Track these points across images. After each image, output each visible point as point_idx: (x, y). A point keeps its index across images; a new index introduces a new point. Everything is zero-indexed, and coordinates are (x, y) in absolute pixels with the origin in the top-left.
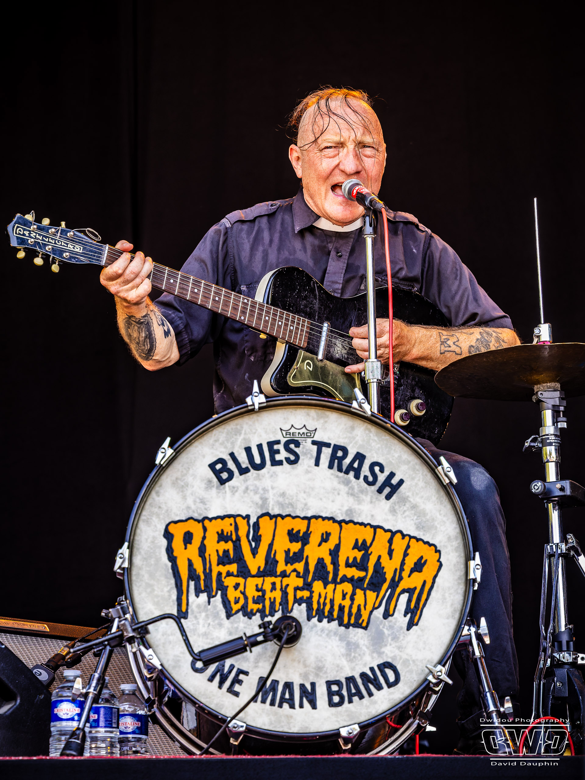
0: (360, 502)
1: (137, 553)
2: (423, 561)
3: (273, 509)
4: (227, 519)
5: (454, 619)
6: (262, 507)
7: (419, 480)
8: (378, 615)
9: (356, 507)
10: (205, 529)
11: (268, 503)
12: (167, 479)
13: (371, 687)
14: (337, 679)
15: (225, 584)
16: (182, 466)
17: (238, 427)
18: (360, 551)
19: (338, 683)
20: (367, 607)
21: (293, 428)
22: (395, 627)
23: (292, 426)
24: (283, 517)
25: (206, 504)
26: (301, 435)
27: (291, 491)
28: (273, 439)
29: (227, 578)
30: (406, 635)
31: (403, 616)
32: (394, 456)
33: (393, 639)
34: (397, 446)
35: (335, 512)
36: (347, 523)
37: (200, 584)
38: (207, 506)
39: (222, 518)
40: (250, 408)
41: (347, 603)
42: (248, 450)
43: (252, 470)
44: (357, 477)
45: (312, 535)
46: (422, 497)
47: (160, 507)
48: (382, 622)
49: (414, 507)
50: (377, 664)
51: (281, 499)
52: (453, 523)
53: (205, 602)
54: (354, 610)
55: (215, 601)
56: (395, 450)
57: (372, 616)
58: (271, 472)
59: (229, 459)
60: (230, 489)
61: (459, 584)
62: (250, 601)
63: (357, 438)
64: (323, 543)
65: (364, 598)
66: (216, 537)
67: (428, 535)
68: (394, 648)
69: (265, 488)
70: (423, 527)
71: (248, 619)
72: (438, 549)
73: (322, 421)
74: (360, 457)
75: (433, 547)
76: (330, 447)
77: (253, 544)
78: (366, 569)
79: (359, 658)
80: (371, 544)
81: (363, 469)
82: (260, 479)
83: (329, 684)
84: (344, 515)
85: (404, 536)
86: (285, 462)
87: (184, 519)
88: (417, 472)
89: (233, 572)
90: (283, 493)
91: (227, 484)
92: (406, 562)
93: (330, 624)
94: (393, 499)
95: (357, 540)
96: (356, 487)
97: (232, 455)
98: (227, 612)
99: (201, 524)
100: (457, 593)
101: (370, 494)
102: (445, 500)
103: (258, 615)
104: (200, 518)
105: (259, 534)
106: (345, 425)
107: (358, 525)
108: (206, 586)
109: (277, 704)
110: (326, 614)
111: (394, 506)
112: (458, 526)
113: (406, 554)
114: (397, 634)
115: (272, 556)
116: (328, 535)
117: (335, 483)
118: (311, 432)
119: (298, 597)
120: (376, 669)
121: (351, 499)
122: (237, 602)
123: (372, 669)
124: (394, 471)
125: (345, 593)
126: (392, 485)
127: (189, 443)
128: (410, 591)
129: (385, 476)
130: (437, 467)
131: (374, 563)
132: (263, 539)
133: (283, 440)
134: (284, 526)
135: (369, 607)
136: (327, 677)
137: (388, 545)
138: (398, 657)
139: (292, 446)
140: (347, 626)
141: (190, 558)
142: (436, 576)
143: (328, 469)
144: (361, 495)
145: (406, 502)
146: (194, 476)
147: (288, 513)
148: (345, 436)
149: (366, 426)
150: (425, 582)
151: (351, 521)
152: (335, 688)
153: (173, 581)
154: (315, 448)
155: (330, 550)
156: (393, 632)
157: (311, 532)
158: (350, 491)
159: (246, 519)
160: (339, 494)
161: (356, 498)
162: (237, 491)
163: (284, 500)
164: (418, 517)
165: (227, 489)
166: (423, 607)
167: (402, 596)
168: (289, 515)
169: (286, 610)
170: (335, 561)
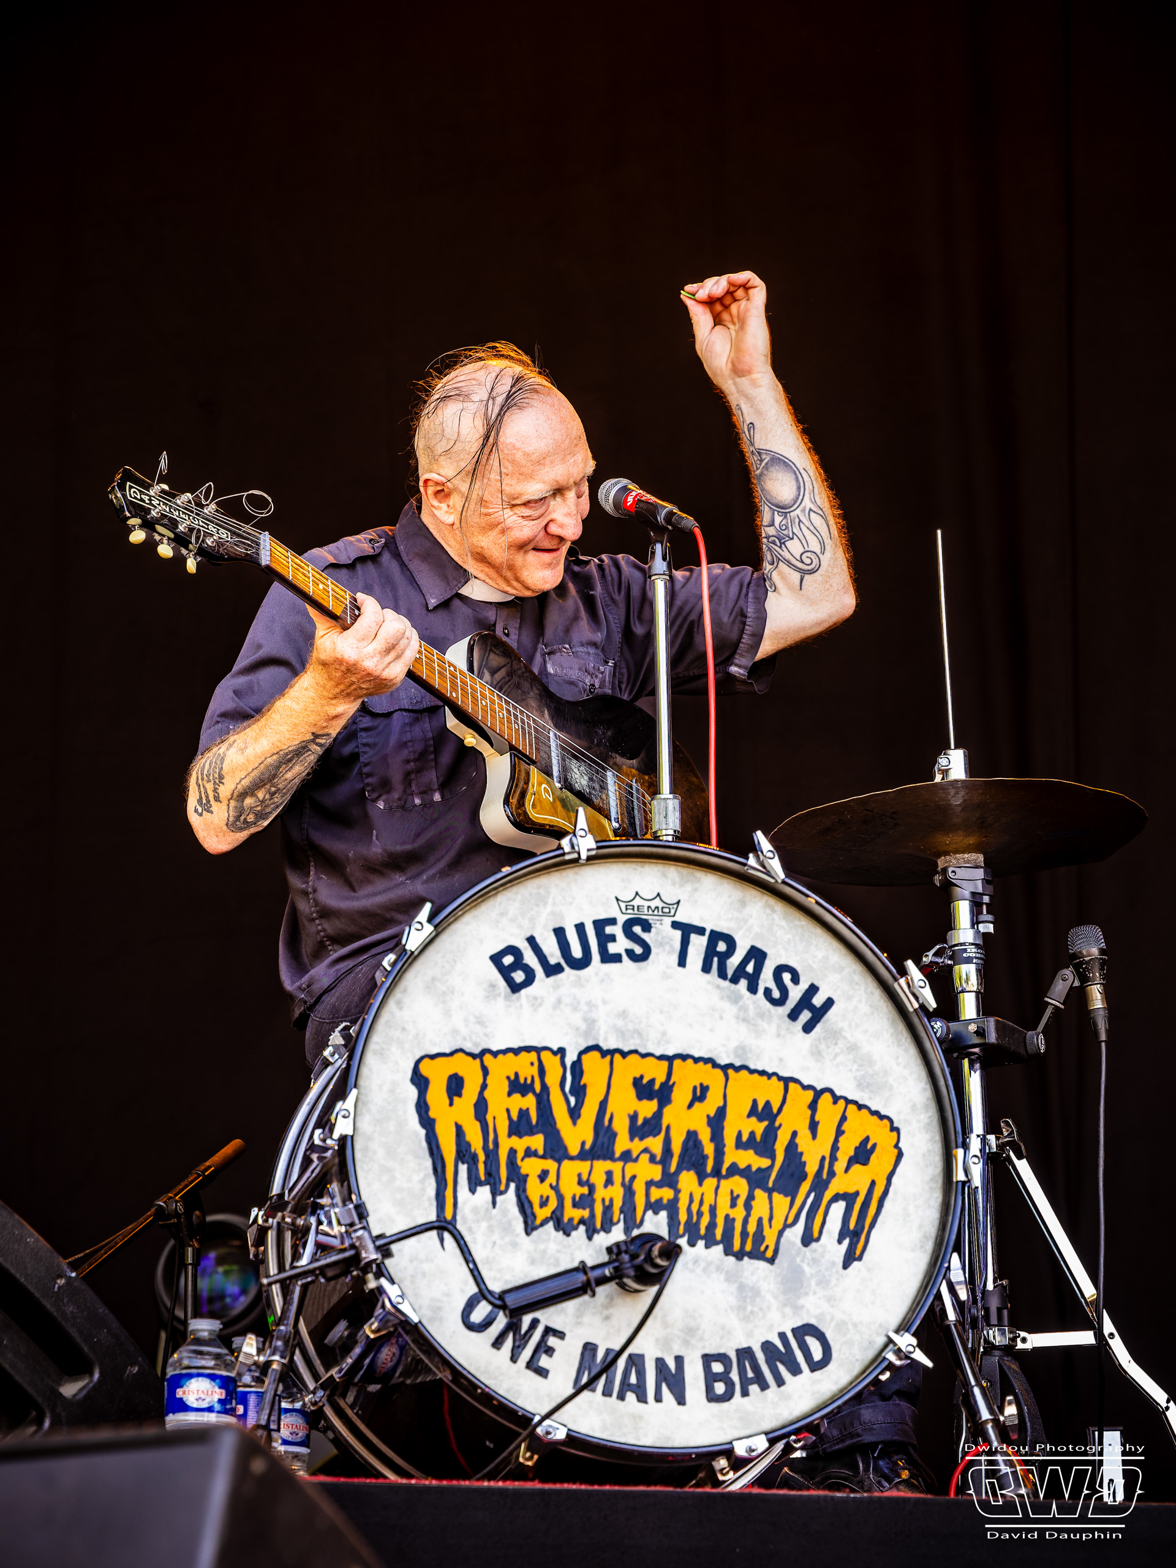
0: (758, 1033)
1: (364, 1111)
2: (869, 1146)
3: (606, 1040)
4: (524, 1054)
5: (925, 1252)
6: (587, 1034)
7: (860, 1001)
8: (793, 1239)
9: (752, 1042)
10: (485, 1071)
11: (596, 1028)
12: (415, 979)
13: (782, 1368)
14: (722, 1351)
15: (523, 1171)
16: (443, 957)
17: (542, 891)
18: (760, 1120)
19: (722, 1358)
20: (773, 1222)
21: (637, 897)
22: (823, 1261)
23: (637, 894)
24: (624, 1054)
25: (486, 1027)
26: (653, 911)
27: (638, 1009)
28: (603, 915)
29: (527, 1160)
30: (842, 1276)
31: (836, 1243)
32: (815, 956)
33: (818, 1284)
34: (820, 939)
35: (715, 1049)
36: (738, 1069)
37: (477, 1169)
38: (488, 1029)
39: (516, 1051)
40: (567, 857)
41: (739, 1213)
42: (560, 933)
43: (567, 969)
44: (753, 989)
45: (675, 1089)
46: (866, 1031)
47: (404, 1029)
48: (799, 1252)
49: (853, 1048)
50: (791, 1328)
51: (620, 1023)
52: (921, 1081)
53: (487, 1202)
54: (752, 1228)
55: (504, 1202)
56: (816, 946)
57: (783, 1240)
58: (601, 974)
59: (526, 948)
60: (528, 1001)
61: (932, 1189)
62: (568, 1203)
63: (752, 921)
64: (697, 1104)
65: (768, 1206)
66: (505, 1087)
67: (878, 1099)
68: (820, 1299)
69: (590, 1001)
70: (869, 1085)
71: (565, 1237)
72: (895, 1125)
73: (688, 888)
74: (757, 955)
75: (886, 1122)
76: (703, 934)
77: (572, 1100)
78: (772, 1157)
79: (761, 1314)
80: (780, 1110)
81: (762, 976)
82: (582, 986)
83: (707, 1359)
84: (732, 1056)
85: (836, 1099)
86: (625, 957)
87: (447, 1051)
88: (857, 987)
89: (536, 1151)
90: (624, 1011)
91: (524, 992)
92: (840, 1145)
93: (709, 1250)
94: (816, 1033)
95: (755, 1102)
96: (751, 1007)
97: (531, 940)
98: (526, 1223)
99: (478, 1061)
100: (931, 1204)
101: (776, 1021)
102: (906, 1039)
103: (582, 1228)
104: (477, 1051)
105: (582, 1083)
106: (730, 897)
107: (756, 1075)
108: (488, 1174)
109: (615, 1394)
110: (703, 1232)
111: (818, 1044)
112: (929, 1087)
113: (839, 1132)
114: (826, 1274)
115: (606, 1123)
116: (705, 1089)
117: (715, 999)
118: (671, 907)
119: (653, 1200)
120: (790, 1336)
121: (743, 1028)
122: (544, 1203)
123: (782, 1336)
124: (816, 983)
125: (735, 1195)
126: (814, 1006)
127: (454, 916)
128: (849, 1198)
129: (800, 991)
130: (896, 980)
131: (786, 1143)
132: (589, 1091)
133: (622, 919)
134: (627, 1071)
135: (778, 1223)
136: (704, 1347)
137: (809, 1112)
138: (828, 1317)
139: (637, 929)
140: (739, 1256)
141: (460, 1123)
142: (892, 1174)
143: (701, 973)
144: (760, 1022)
145: (838, 1039)
146: (465, 976)
147: (632, 1048)
148: (730, 916)
149: (767, 902)
150: (873, 1183)
151: (744, 1067)
152: (717, 1368)
153: (429, 1163)
154: (678, 934)
155: (708, 1116)
156: (820, 1271)
157: (674, 1083)
158: (742, 1014)
159: (559, 1056)
160: (721, 1018)
161: (752, 1027)
162: (541, 1005)
163: (626, 1024)
164: (860, 1066)
165: (523, 1001)
166: (873, 1225)
167: (834, 1206)
168: (636, 1052)
169: (631, 1222)
170: (717, 1137)
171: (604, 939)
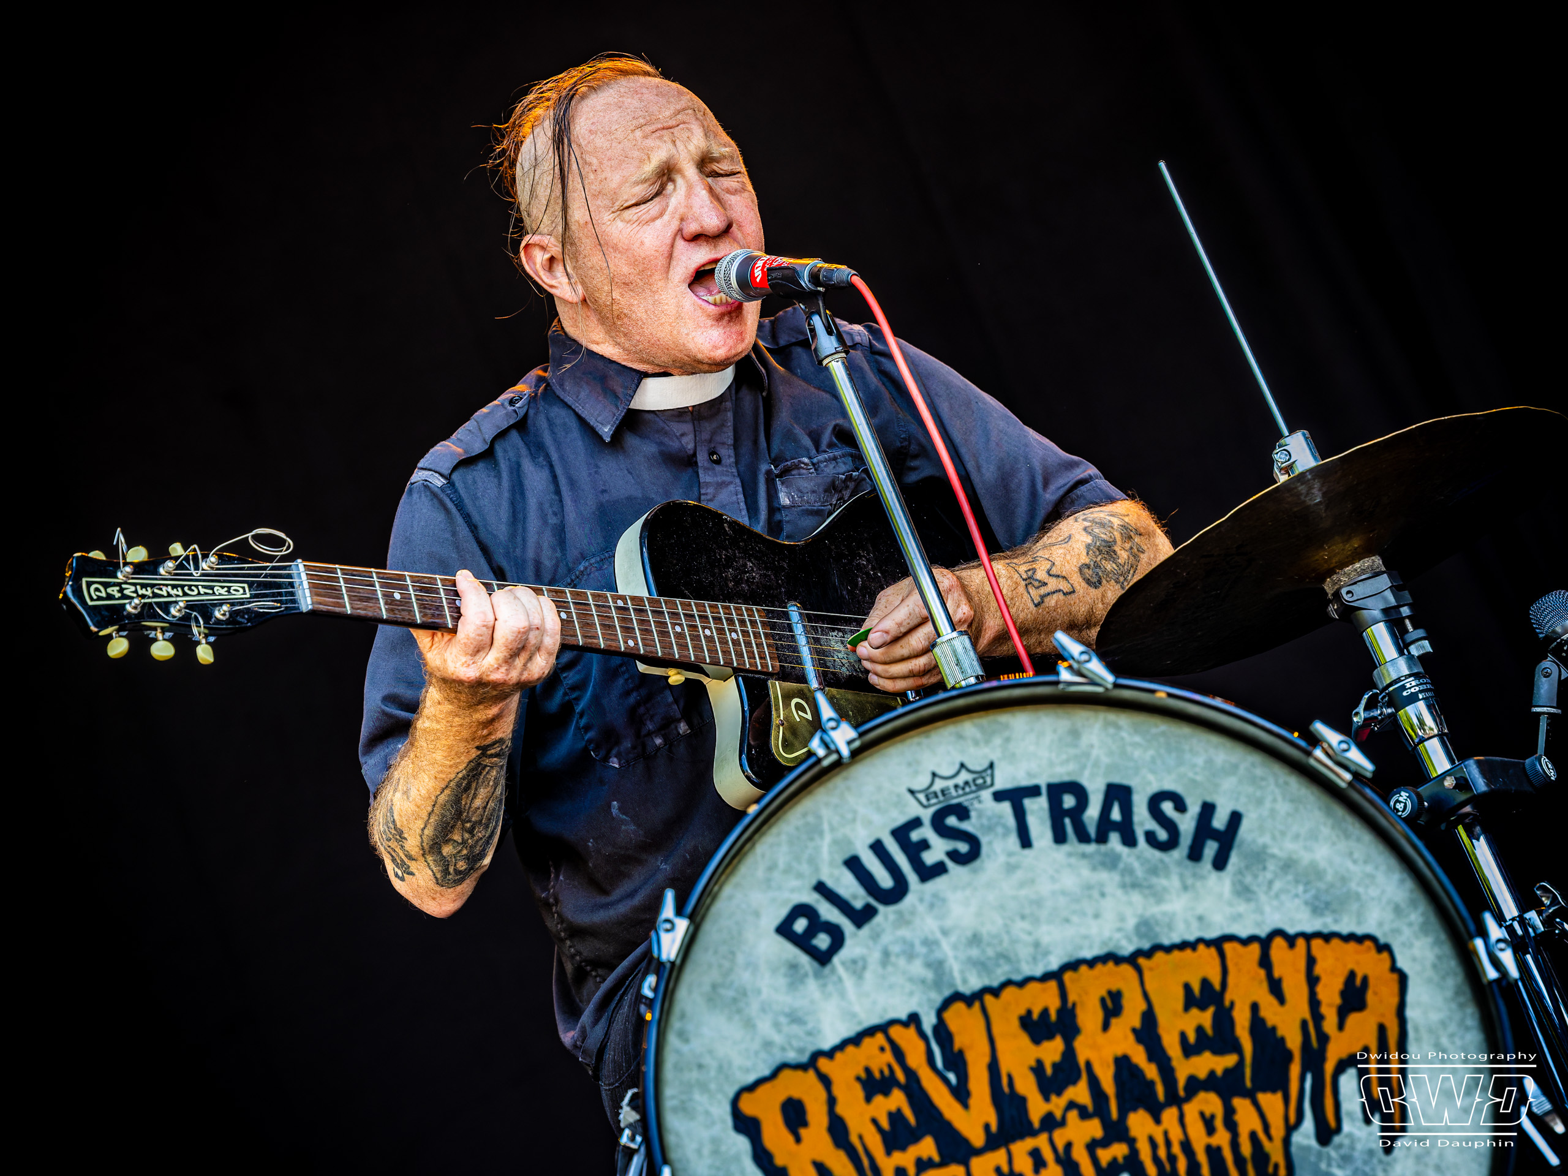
2: (1358, 982)
3: (965, 982)
4: (867, 1042)
6: (937, 984)
7: (1275, 800)
8: (1306, 1142)
9: (1155, 910)
10: (826, 1081)
11: (947, 970)
12: (690, 995)
16: (715, 953)
17: (811, 819)
18: (1203, 1008)
20: (1272, 1132)
21: (936, 779)
22: (1356, 1154)
23: (934, 775)
24: (995, 992)
25: (805, 1023)
26: (963, 789)
27: (992, 925)
28: (901, 820)
30: (1388, 1165)
32: (1194, 766)
34: (1194, 741)
35: (1110, 939)
36: (1149, 954)
38: (810, 1026)
39: (855, 1040)
40: (826, 763)
41: (1222, 1138)
42: (853, 864)
43: (881, 908)
44: (1129, 840)
45: (1078, 1010)
47: (700, 1066)
48: (1320, 1154)
49: (1288, 865)
51: (975, 952)
52: (1394, 874)
54: (1246, 1149)
56: (1191, 750)
57: (1293, 1150)
58: (928, 898)
59: (818, 901)
60: (847, 969)
61: (1461, 1006)
63: (1095, 752)
64: (1114, 1021)
66: (859, 1091)
67: (1345, 919)
69: (926, 938)
70: (1327, 904)
72: (1382, 942)
73: (997, 741)
74: (1119, 794)
75: (1368, 944)
76: (1039, 794)
77: (952, 1077)
78: (1236, 1048)
80: (1224, 984)
81: (1136, 819)
82: (908, 923)
84: (1135, 939)
85: (1291, 940)
86: (950, 864)
87: (767, 1072)
88: (1263, 783)
90: (975, 935)
91: (836, 960)
92: (1319, 996)
94: (1233, 864)
95: (1187, 987)
96: (1136, 865)
97: (821, 888)
99: (811, 1074)
100: (1467, 1029)
101: (1175, 870)
102: (1354, 826)
104: (804, 1058)
105: (956, 1050)
106: (1055, 731)
107: (1176, 954)
111: (1241, 878)
112: (1405, 876)
113: (1312, 981)
115: (1006, 1089)
116: (1116, 996)
117: (1086, 872)
118: (984, 774)
119: (1104, 1164)
121: (1136, 897)
124: (1209, 799)
125: (1208, 1116)
126: (1217, 832)
127: (709, 895)
129: (1192, 818)
130: (1309, 754)
131: (1248, 1023)
132: (970, 1057)
133: (926, 815)
134: (1007, 1011)
135: (1278, 1129)
137: (1262, 973)
139: (952, 821)
141: (818, 1159)
142: (1402, 1007)
143: (1054, 846)
144: (1154, 880)
145: (1264, 861)
146: (752, 966)
147: (1002, 979)
148: (1064, 757)
149: (1105, 719)
150: (1381, 1029)
151: (1157, 948)
154: (1006, 807)
155: (1134, 1030)
157: (1074, 1005)
158: (1128, 879)
159: (913, 1026)
160: (1103, 895)
161: (1147, 892)
162: (864, 968)
163: (984, 952)
164: (1307, 883)
165: (841, 970)
167: (1342, 1079)
168: (1008, 983)
170: (1156, 1053)
171: (915, 850)
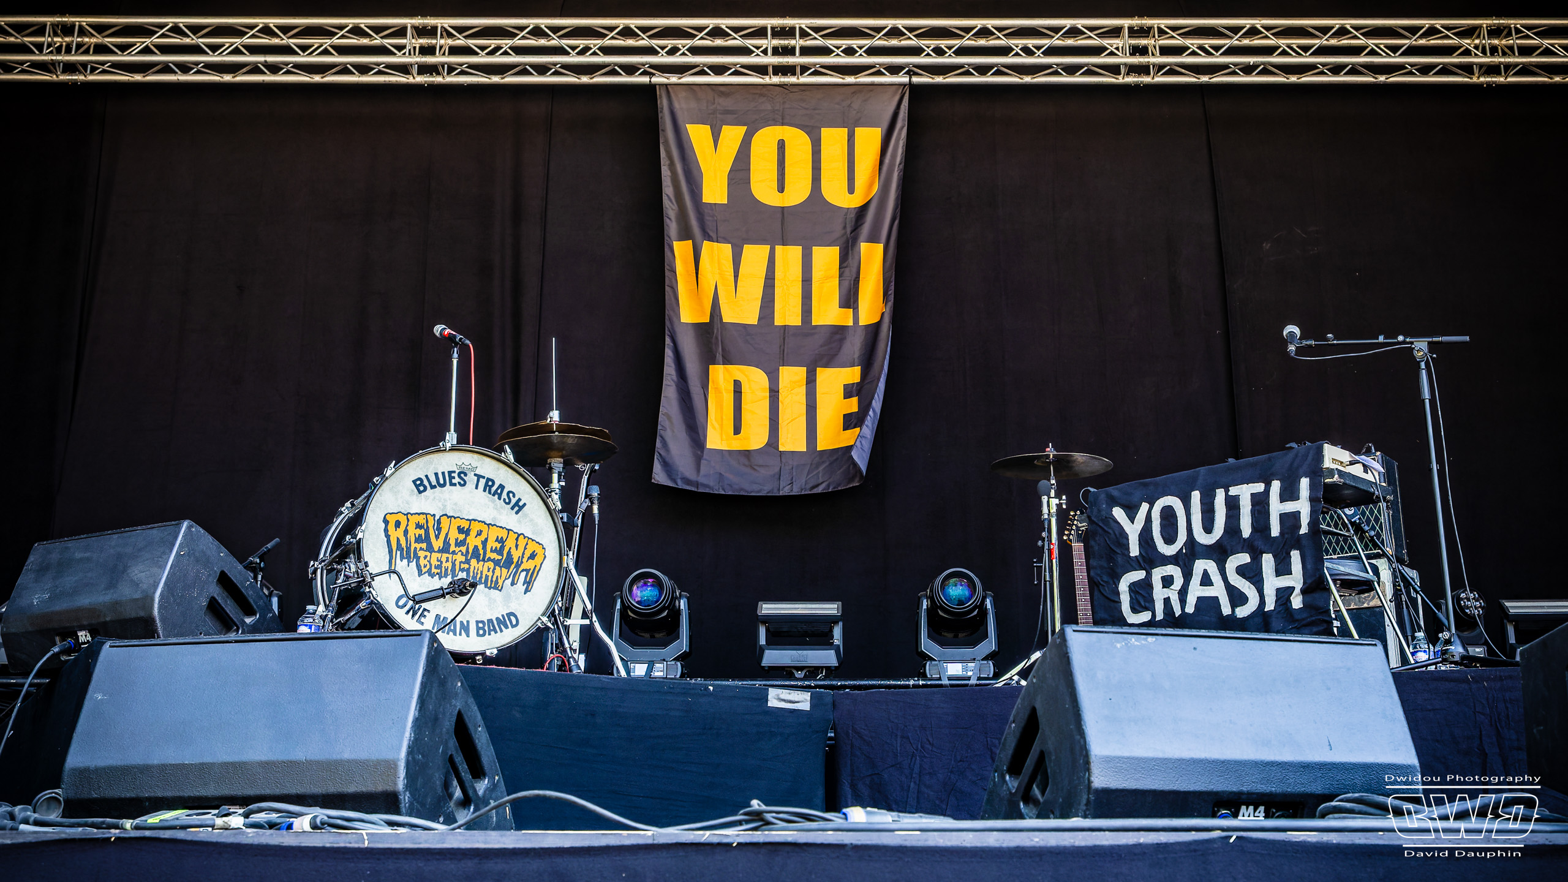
0: (500, 513)
2: (535, 553)
3: (449, 512)
4: (421, 515)
5: (551, 590)
6: (443, 510)
7: (535, 505)
9: (497, 516)
10: (408, 520)
11: (447, 508)
12: (387, 486)
13: (502, 626)
14: (482, 619)
15: (419, 555)
16: (397, 480)
17: (431, 460)
18: (499, 543)
19: (482, 622)
22: (517, 592)
24: (455, 518)
26: (468, 469)
27: (461, 503)
28: (451, 469)
29: (420, 551)
30: (523, 597)
31: (522, 586)
32: (521, 489)
33: (515, 599)
34: (524, 484)
35: (486, 518)
36: (493, 525)
37: (403, 553)
38: (410, 506)
39: (419, 514)
40: (441, 448)
41: (490, 574)
42: (436, 474)
43: (438, 487)
44: (499, 498)
45: (472, 531)
46: (536, 515)
47: (381, 503)
48: (510, 587)
49: (531, 520)
50: (507, 613)
51: (454, 507)
52: (554, 533)
53: (406, 565)
54: (494, 579)
56: (522, 485)
57: (504, 584)
58: (449, 490)
59: (424, 479)
61: (555, 569)
62: (433, 567)
63: (501, 476)
64: (478, 537)
65: (500, 572)
66: (414, 526)
67: (539, 538)
68: (516, 604)
69: (445, 499)
70: (536, 533)
71: (431, 579)
72: (544, 547)
73: (480, 462)
74: (502, 487)
75: (541, 546)
76: (484, 478)
77: (437, 532)
78: (502, 555)
79: (496, 608)
80: (506, 540)
81: (503, 494)
82: (442, 493)
83: (477, 622)
84: (491, 521)
85: (525, 537)
86: (457, 484)
88: (534, 500)
89: (423, 548)
90: (456, 503)
91: (423, 494)
92: (525, 553)
94: (520, 514)
95: (498, 537)
96: (498, 504)
97: (427, 476)
98: (419, 573)
99: (407, 517)
100: (554, 575)
101: (506, 509)
102: (550, 518)
103: (438, 576)
104: (406, 513)
105: (440, 526)
106: (494, 466)
107: (499, 529)
108: (407, 555)
109: (446, 632)
111: (520, 518)
112: (556, 535)
113: (525, 548)
114: (518, 596)
115: (447, 541)
116: (481, 531)
117: (486, 501)
118: (475, 469)
119: (462, 568)
120: (505, 615)
121: (495, 511)
122: (425, 566)
123: (503, 616)
124: (521, 498)
125: (489, 567)
126: (519, 506)
127: (402, 465)
128: (527, 571)
129: (515, 500)
130: (548, 498)
131: (507, 551)
132: (442, 530)
133: (457, 471)
134: (456, 523)
135: (503, 577)
136: (477, 618)
137: (516, 541)
138: (519, 610)
139: (462, 475)
140: (490, 588)
141: (398, 537)
142: (542, 563)
143: (482, 492)
144: (501, 510)
145: (527, 517)
146: (403, 487)
147: (458, 516)
148: (494, 473)
149: (507, 470)
150: (536, 566)
151: (495, 525)
152: (481, 625)
153: (387, 550)
154: (476, 478)
155: (482, 541)
156: (516, 595)
157: (471, 529)
158: (495, 507)
159: (433, 517)
160: (488, 507)
161: (498, 511)
162: (428, 499)
163: (457, 508)
164: (534, 526)
165: (423, 497)
166: (534, 580)
167: (522, 573)
169: (454, 575)
170: (484, 548)
171: (451, 478)
